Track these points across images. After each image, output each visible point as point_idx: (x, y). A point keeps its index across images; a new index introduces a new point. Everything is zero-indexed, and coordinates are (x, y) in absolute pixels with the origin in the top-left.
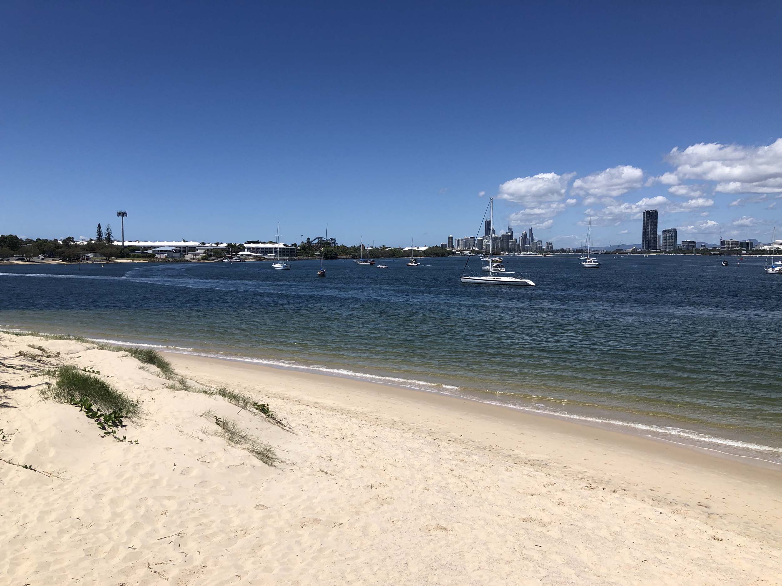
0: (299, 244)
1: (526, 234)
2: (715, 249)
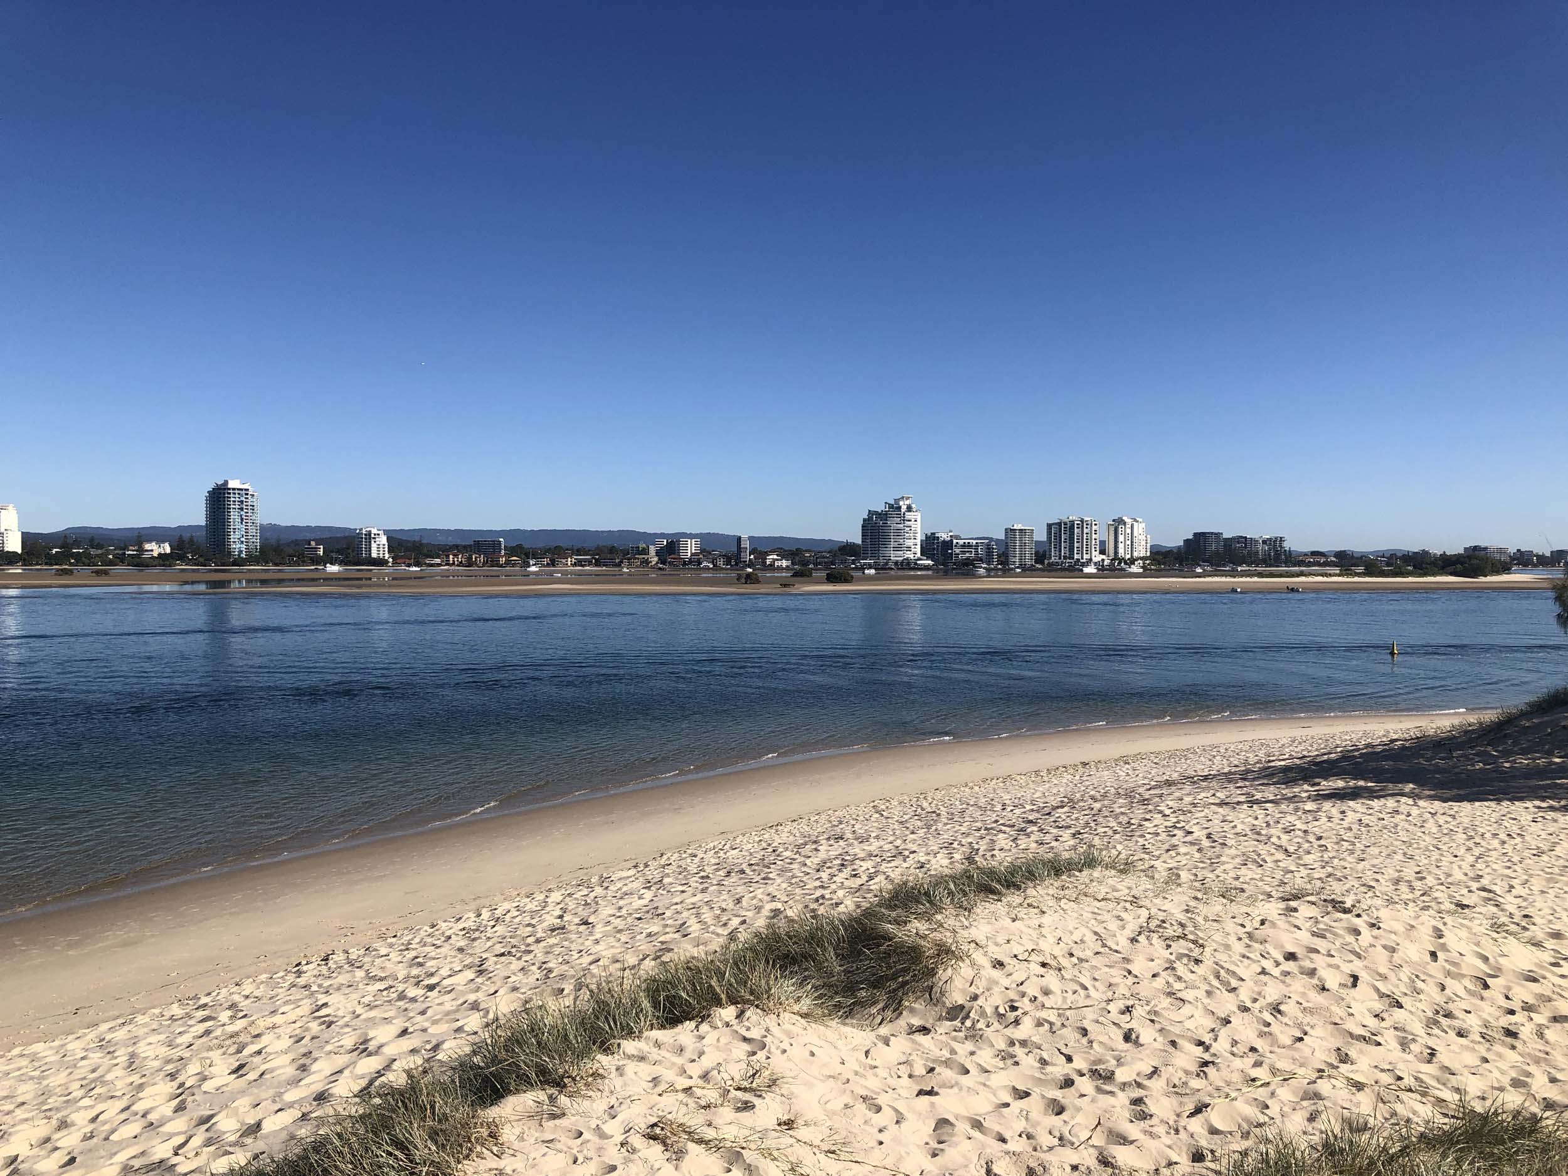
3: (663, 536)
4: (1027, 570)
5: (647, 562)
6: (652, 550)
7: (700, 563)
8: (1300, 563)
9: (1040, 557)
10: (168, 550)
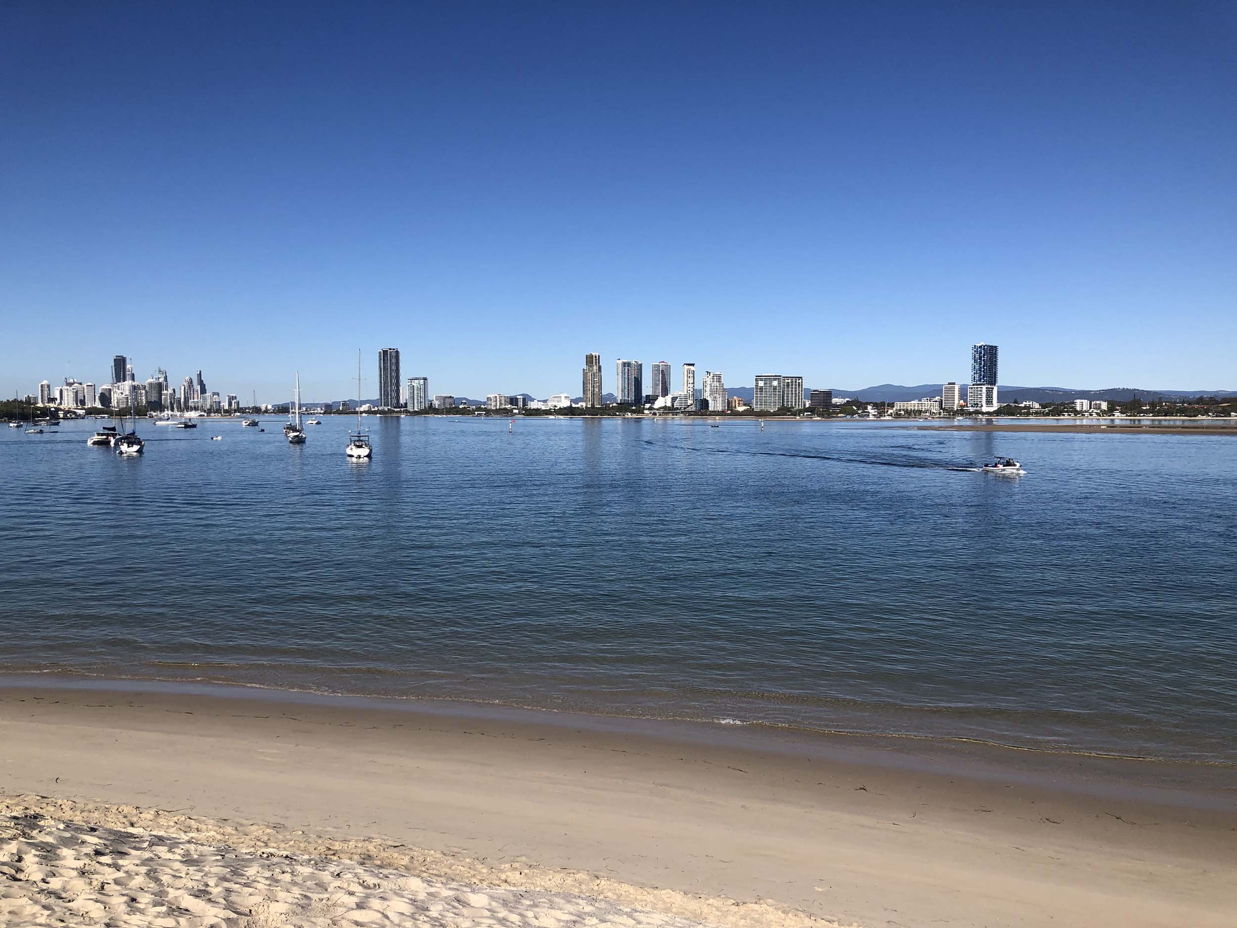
1: (191, 382)
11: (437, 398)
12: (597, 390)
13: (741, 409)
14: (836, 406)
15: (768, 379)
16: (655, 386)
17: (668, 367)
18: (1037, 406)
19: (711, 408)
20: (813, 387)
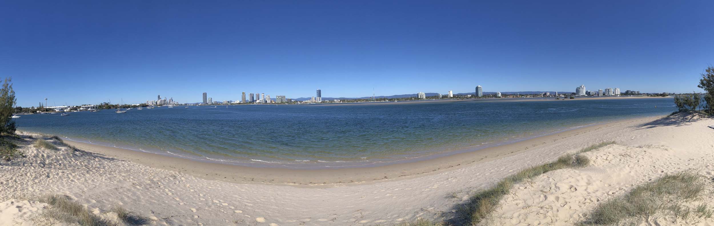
0: (98, 105)
1: (170, 99)
2: (222, 104)
3: (544, 92)
4: (601, 96)
5: (541, 96)
6: (542, 94)
7: (550, 96)
8: (642, 95)
9: (604, 94)
10: (471, 96)
11: (214, 102)
12: (245, 99)
13: (273, 102)
14: (292, 102)
15: (279, 97)
16: (256, 97)
17: (259, 94)
18: (328, 101)
19: (268, 102)
20: (287, 98)
